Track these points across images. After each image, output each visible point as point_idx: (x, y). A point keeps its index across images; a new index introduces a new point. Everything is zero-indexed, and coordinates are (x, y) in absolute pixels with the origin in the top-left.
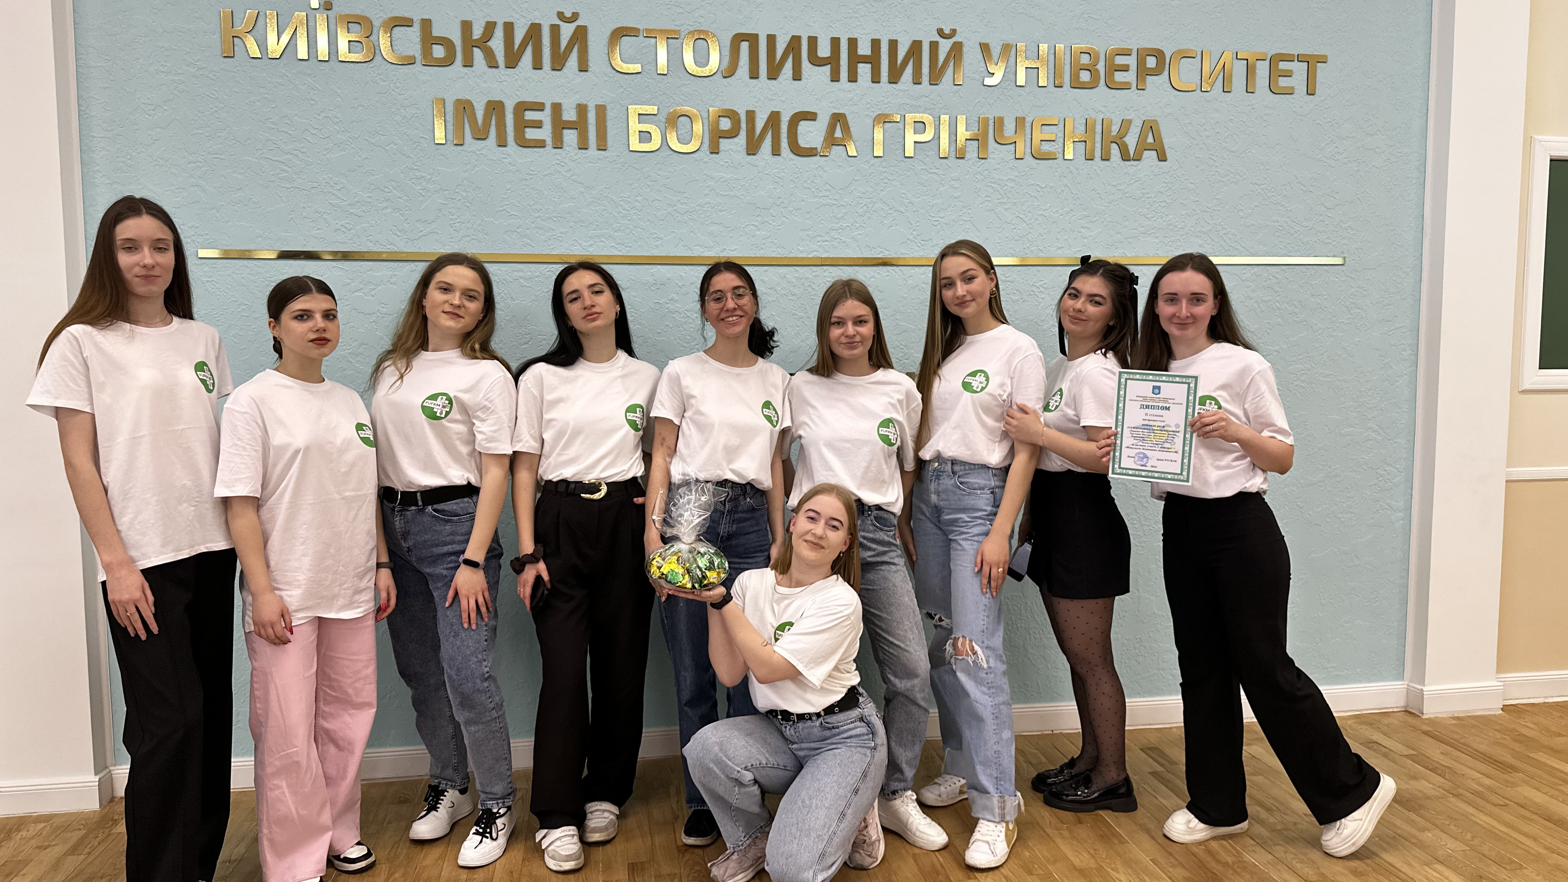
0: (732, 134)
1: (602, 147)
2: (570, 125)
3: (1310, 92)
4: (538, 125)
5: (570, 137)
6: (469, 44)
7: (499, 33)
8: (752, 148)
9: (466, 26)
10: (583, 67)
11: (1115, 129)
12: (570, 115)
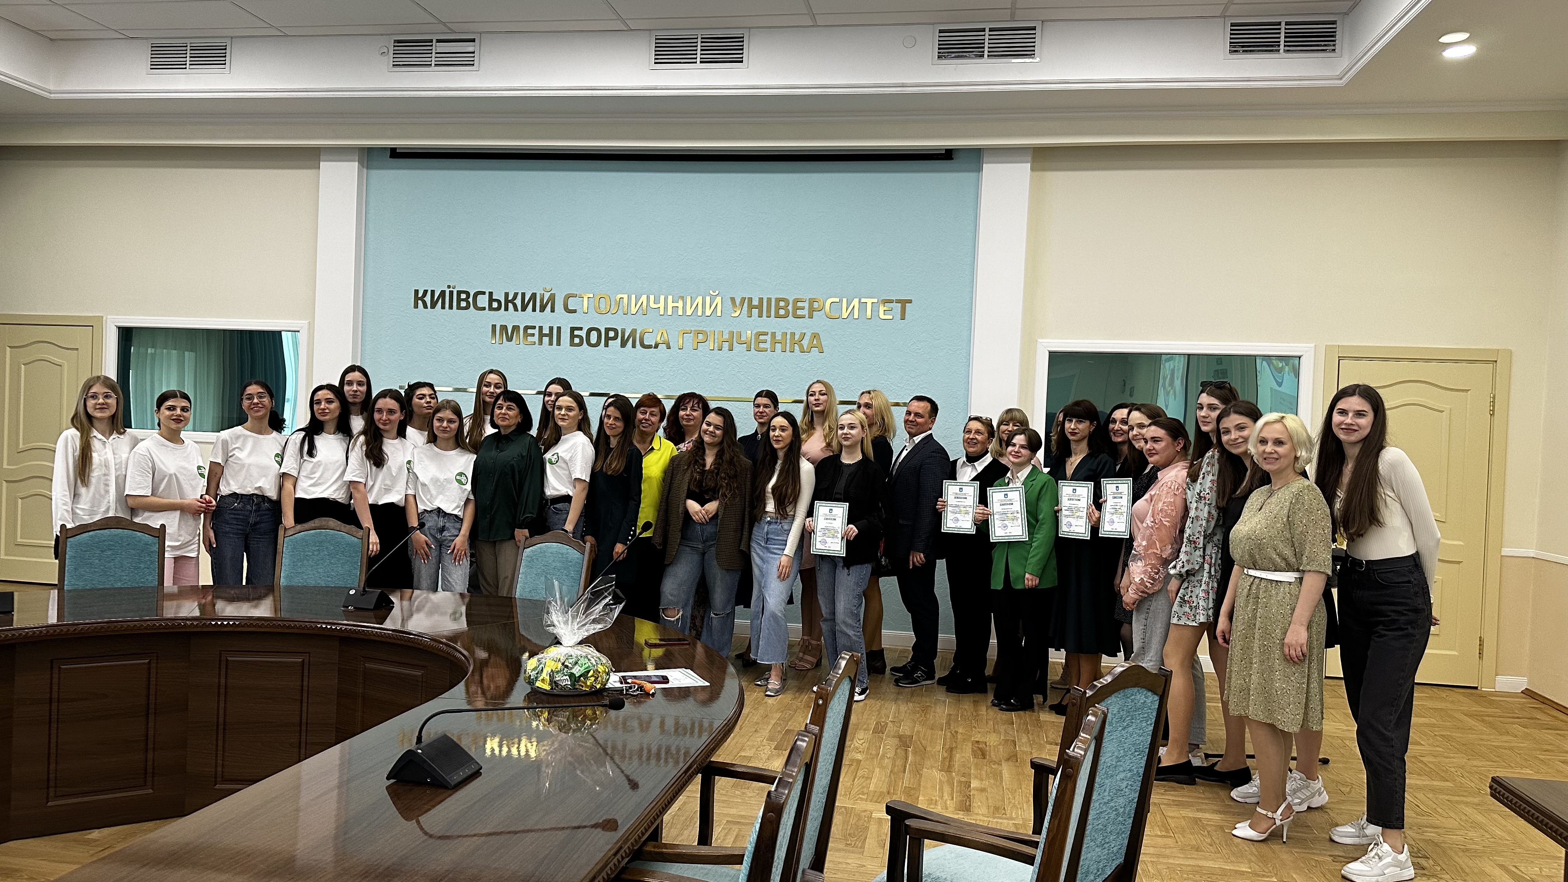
0: (615, 338)
1: (559, 344)
2: (546, 335)
3: (903, 318)
4: (533, 335)
5: (546, 340)
6: (507, 301)
7: (519, 297)
8: (623, 344)
9: (507, 295)
10: (553, 310)
11: (797, 337)
12: (546, 331)
